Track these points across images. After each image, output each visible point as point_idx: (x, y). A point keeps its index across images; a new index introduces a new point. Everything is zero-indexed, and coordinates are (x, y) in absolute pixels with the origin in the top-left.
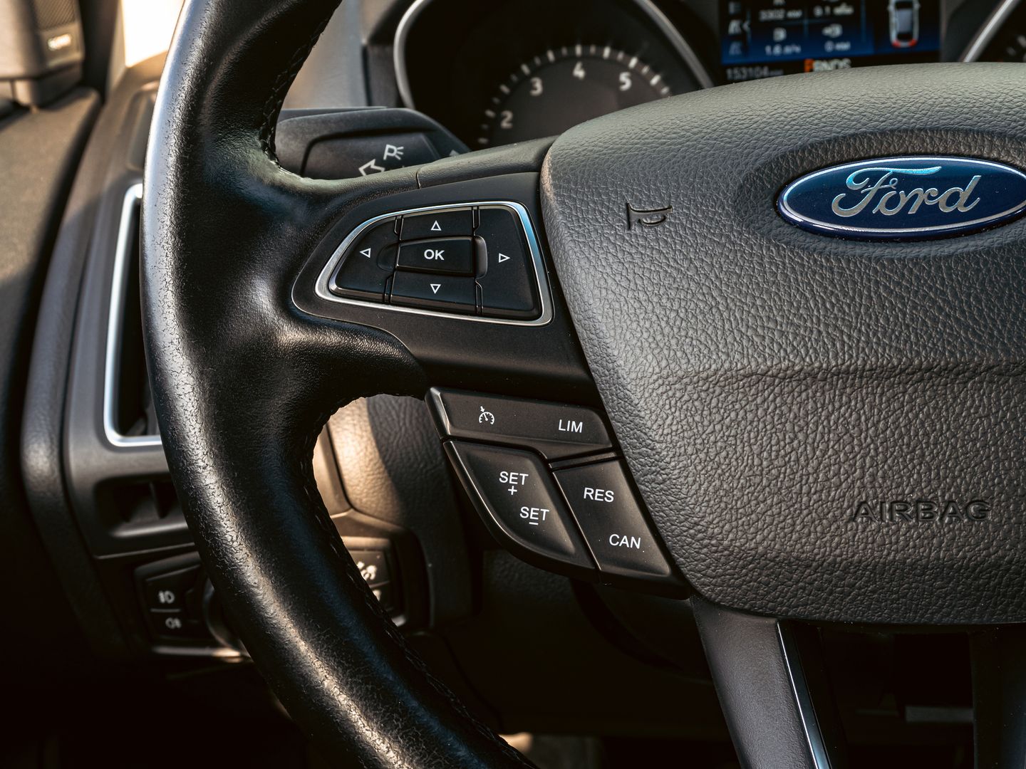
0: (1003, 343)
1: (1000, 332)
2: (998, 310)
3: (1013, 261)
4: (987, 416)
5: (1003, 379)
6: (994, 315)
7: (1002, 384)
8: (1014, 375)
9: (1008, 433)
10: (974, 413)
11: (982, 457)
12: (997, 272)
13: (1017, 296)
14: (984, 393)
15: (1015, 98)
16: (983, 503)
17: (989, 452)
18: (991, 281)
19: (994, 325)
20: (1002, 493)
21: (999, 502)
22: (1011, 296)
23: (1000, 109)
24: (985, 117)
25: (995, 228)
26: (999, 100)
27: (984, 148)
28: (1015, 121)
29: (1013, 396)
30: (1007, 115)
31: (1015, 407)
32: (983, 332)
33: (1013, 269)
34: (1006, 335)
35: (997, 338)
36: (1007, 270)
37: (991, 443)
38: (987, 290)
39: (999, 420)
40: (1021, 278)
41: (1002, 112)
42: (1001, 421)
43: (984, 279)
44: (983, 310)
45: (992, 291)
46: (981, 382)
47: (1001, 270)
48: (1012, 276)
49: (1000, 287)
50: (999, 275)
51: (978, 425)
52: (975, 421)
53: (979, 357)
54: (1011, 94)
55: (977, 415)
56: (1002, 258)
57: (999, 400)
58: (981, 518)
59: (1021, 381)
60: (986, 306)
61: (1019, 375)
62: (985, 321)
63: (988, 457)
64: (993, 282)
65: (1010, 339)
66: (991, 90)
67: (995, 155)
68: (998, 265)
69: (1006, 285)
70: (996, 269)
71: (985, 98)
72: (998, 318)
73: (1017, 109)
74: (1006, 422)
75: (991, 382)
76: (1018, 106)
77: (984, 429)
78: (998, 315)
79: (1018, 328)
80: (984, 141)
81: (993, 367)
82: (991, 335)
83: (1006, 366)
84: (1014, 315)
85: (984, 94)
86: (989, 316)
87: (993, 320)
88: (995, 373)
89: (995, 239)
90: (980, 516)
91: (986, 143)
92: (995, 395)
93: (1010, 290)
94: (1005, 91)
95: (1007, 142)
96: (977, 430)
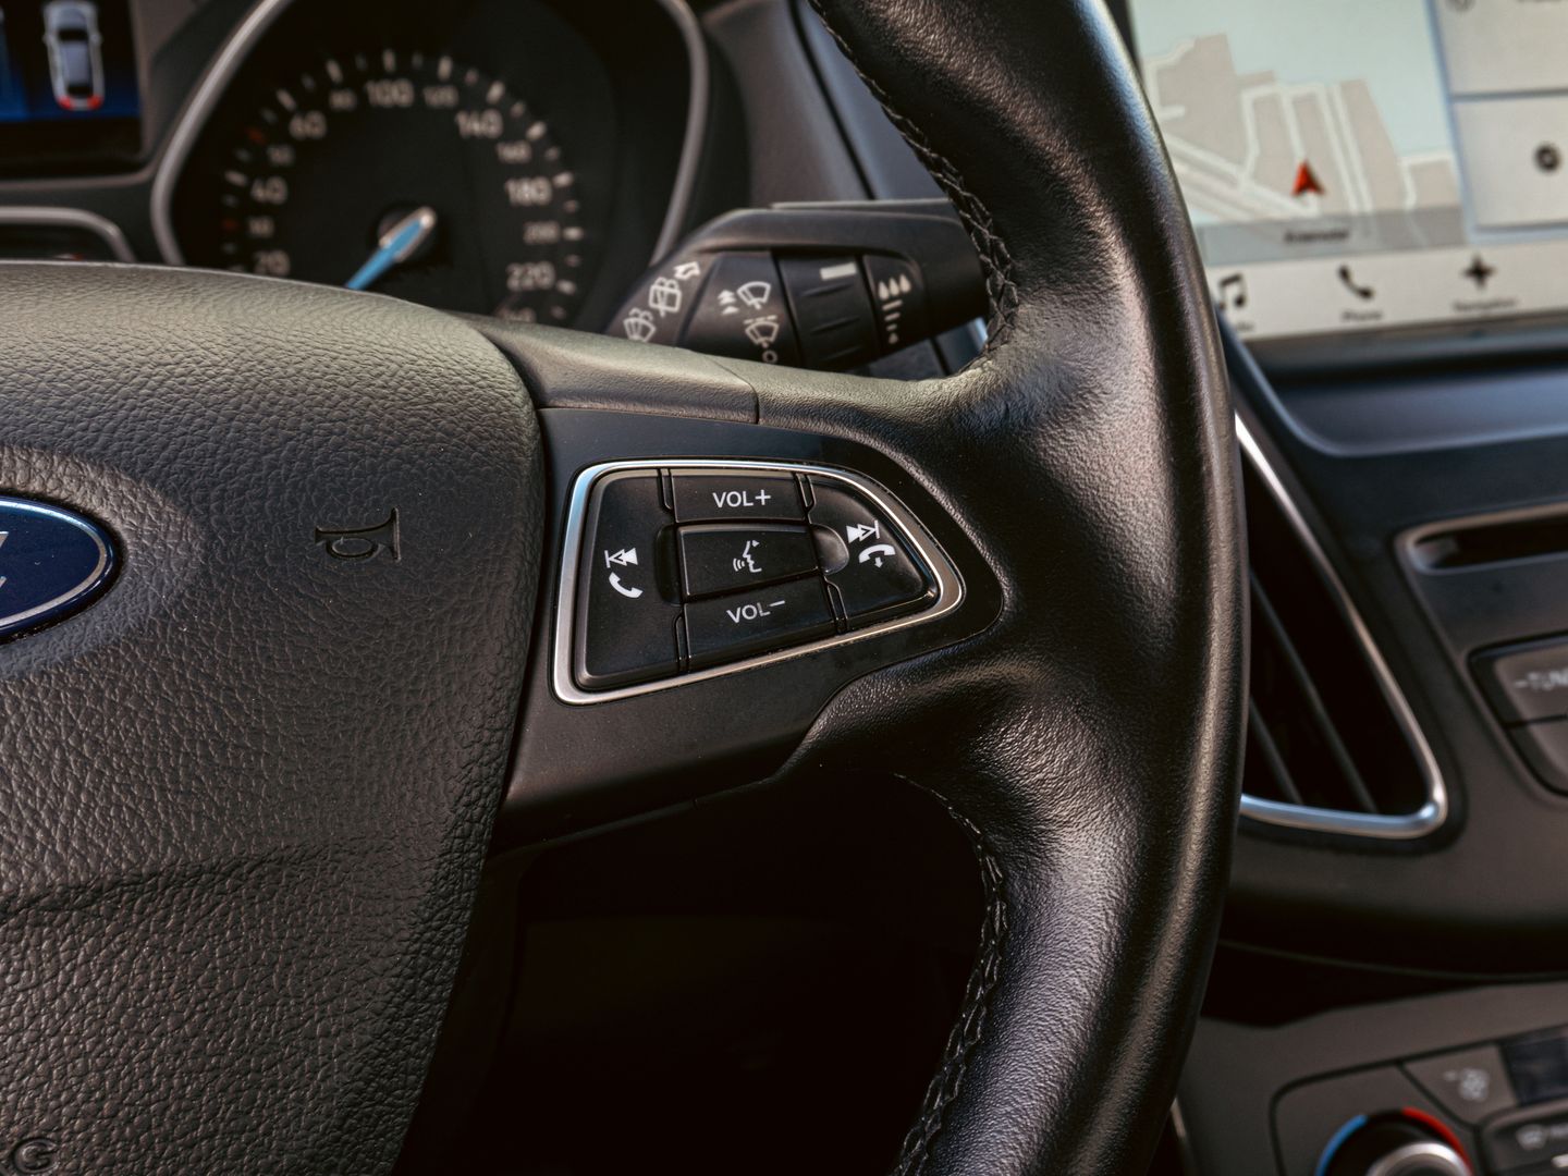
0: (53, 852)
1: (47, 833)
2: (43, 792)
3: (66, 697)
4: (38, 985)
5: (59, 917)
6: (34, 801)
7: (58, 926)
8: (79, 908)
9: (77, 1011)
10: (12, 984)
11: (33, 1060)
12: (37, 722)
13: (75, 762)
14: (27, 946)
15: (77, 371)
16: (43, 1141)
17: (46, 1049)
18: (27, 738)
19: (36, 822)
20: (75, 1118)
21: (73, 1133)
22: (65, 762)
23: (46, 395)
24: (18, 414)
25: (38, 630)
26: (48, 376)
27: (15, 475)
28: (72, 422)
29: (81, 943)
30: (58, 408)
31: (86, 961)
32: (16, 837)
33: (66, 711)
34: (57, 837)
35: (42, 844)
36: (56, 714)
37: (48, 1032)
38: (19, 758)
39: (58, 990)
40: (81, 727)
41: (51, 402)
42: (63, 991)
43: (14, 736)
44: (13, 794)
45: (30, 758)
46: (20, 927)
47: (44, 715)
48: (66, 726)
49: (44, 748)
50: (42, 726)
51: (21, 1003)
52: (16, 998)
53: (10, 883)
54: (72, 362)
55: (17, 987)
56: (47, 691)
57: (55, 953)
58: (40, 1167)
59: (93, 915)
60: (20, 787)
61: (87, 906)
62: (19, 813)
63: (45, 1058)
64: (30, 740)
65: (66, 845)
66: (36, 355)
67: (35, 486)
68: (39, 706)
69: (56, 743)
70: (36, 714)
71: (23, 371)
72: (41, 807)
73: (79, 396)
74: (72, 990)
75: (38, 924)
76: (80, 390)
77: (33, 1009)
78: (43, 801)
79: (80, 822)
80: (15, 462)
81: (38, 899)
82: (31, 841)
83: (61, 894)
84: (72, 798)
85: (22, 364)
86: (25, 805)
87: (34, 812)
88: (44, 909)
89: (34, 654)
90: (39, 1164)
91: (19, 464)
92: (48, 946)
93: (63, 751)
94: (63, 356)
95: (56, 463)
96: (19, 1012)
